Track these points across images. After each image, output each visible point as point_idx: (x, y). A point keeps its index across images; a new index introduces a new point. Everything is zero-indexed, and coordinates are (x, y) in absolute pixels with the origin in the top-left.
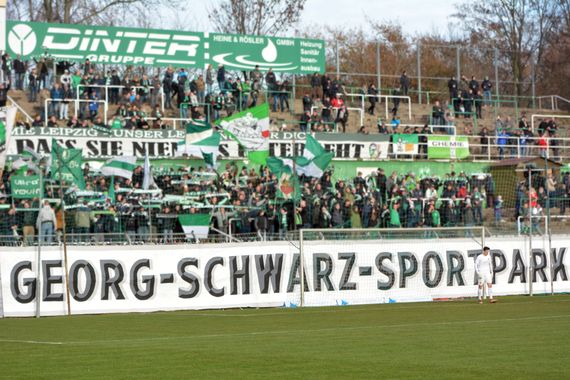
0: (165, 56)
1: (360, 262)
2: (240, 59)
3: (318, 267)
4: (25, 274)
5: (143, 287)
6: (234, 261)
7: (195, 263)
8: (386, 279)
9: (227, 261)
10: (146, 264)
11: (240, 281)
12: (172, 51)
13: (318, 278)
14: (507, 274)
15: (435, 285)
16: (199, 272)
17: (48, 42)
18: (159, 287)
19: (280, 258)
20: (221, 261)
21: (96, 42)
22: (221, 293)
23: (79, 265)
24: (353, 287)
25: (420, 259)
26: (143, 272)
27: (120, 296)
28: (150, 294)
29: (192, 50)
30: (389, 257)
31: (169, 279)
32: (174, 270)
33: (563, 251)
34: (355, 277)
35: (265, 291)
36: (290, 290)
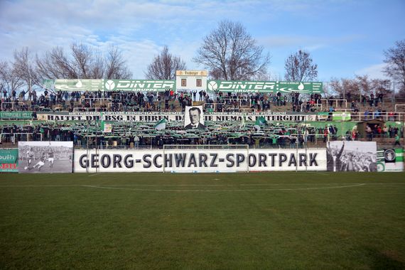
0: (262, 89)
1: (219, 157)
2: (290, 89)
3: (201, 158)
4: (85, 158)
5: (129, 164)
6: (166, 155)
7: (150, 156)
8: (230, 163)
9: (163, 155)
10: (131, 156)
11: (168, 163)
12: (265, 88)
13: (201, 162)
14: (287, 162)
15: (253, 166)
16: (151, 159)
17: (221, 87)
18: (135, 164)
19: (185, 155)
20: (160, 156)
21: (238, 86)
22: (161, 167)
23: (104, 156)
24: (216, 166)
25: (246, 156)
26: (130, 159)
27: (120, 166)
28: (132, 166)
29: (272, 87)
30: (233, 155)
31: (139, 161)
32: (141, 158)
33: (316, 155)
34: (217, 162)
35: (178, 166)
36: (189, 166)
